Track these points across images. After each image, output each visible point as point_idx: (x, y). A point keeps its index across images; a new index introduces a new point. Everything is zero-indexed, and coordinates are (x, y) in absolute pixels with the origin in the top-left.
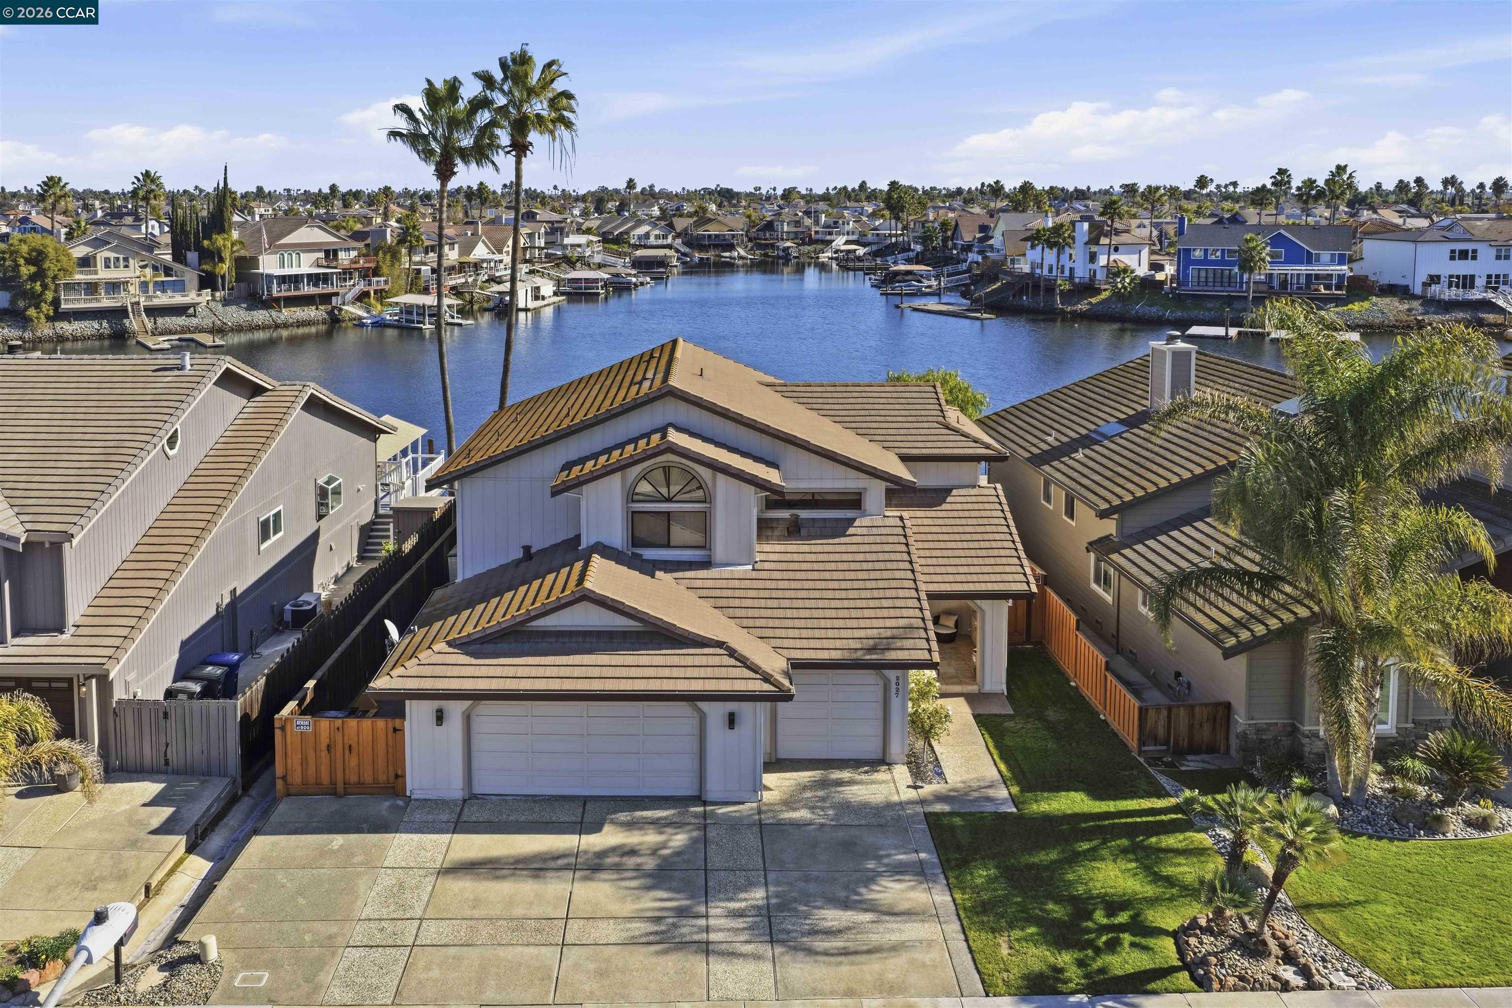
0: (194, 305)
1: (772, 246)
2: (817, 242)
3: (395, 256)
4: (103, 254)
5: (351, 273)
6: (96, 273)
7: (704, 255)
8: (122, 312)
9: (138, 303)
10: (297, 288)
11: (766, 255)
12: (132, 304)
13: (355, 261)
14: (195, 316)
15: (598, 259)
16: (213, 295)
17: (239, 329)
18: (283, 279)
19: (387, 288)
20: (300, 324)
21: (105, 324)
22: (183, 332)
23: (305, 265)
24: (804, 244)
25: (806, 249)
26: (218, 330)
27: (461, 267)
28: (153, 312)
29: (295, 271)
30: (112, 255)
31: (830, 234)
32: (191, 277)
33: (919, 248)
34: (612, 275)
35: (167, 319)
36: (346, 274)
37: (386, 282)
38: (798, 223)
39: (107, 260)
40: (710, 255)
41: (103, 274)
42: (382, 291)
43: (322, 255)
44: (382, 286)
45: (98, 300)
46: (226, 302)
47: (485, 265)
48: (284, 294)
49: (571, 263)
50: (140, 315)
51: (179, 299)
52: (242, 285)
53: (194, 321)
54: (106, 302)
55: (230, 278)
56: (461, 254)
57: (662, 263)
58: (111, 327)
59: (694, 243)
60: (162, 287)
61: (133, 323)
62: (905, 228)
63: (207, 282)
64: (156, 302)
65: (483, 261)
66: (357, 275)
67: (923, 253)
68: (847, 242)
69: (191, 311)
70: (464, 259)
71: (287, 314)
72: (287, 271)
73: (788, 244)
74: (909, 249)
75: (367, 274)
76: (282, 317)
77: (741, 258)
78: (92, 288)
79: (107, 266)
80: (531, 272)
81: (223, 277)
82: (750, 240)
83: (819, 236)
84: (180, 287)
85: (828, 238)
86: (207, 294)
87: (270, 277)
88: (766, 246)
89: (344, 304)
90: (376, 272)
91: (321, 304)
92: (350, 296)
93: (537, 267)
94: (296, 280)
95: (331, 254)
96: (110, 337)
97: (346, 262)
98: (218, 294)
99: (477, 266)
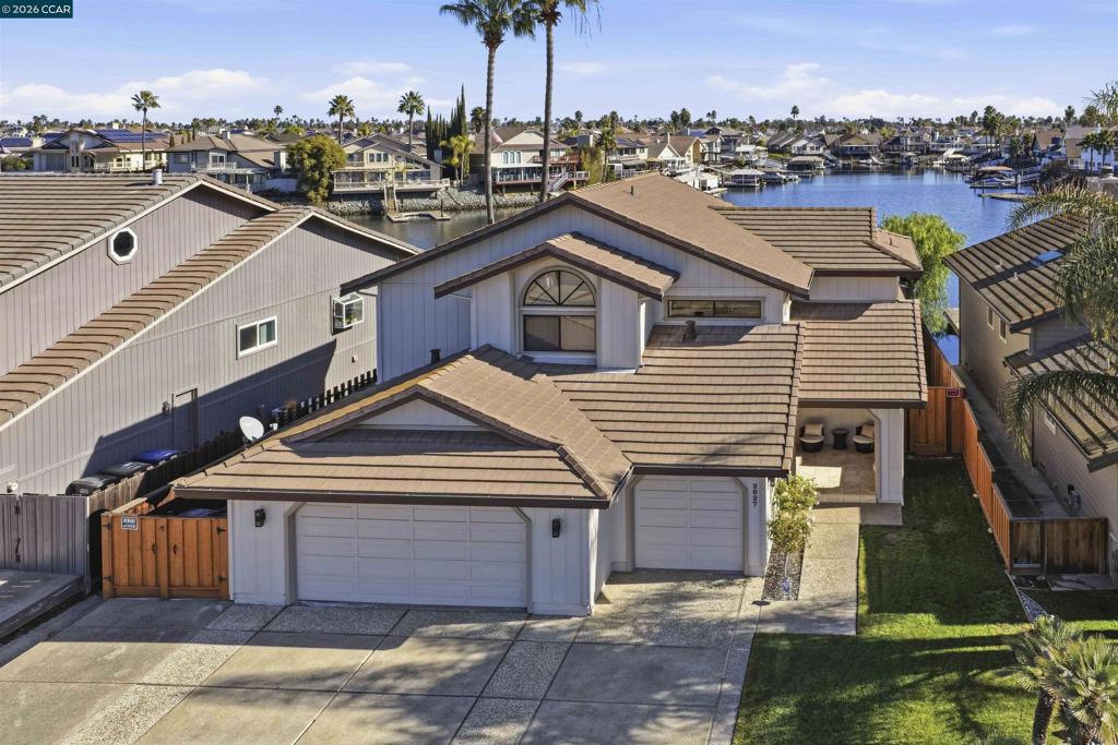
0: (436, 190)
1: (898, 155)
2: (933, 152)
3: (594, 155)
4: (368, 152)
5: (560, 169)
6: (363, 165)
7: (846, 162)
8: (379, 195)
9: (392, 188)
10: (516, 179)
11: (893, 162)
12: (388, 189)
13: (562, 159)
14: (436, 198)
15: (762, 163)
16: (452, 183)
17: (469, 208)
18: (506, 171)
19: (587, 179)
20: (517, 205)
21: (367, 203)
22: (425, 209)
23: (526, 160)
24: (922, 154)
25: (925, 157)
26: (454, 209)
27: (650, 166)
28: (402, 195)
29: (516, 165)
30: (375, 152)
31: (942, 146)
32: (435, 169)
33: (1006, 156)
34: (767, 173)
35: (415, 200)
36: (556, 168)
37: (586, 175)
38: (918, 139)
39: (372, 155)
40: (852, 162)
41: (368, 166)
42: (583, 181)
43: (538, 154)
44: (583, 178)
45: (363, 186)
46: (461, 188)
47: (670, 165)
48: (505, 182)
49: (740, 165)
50: (393, 197)
51: (423, 185)
52: (475, 176)
53: (435, 202)
54: (369, 187)
55: (466, 168)
56: (650, 155)
57: (809, 166)
58: (371, 206)
59: (839, 153)
60: (414, 176)
61: (385, 203)
62: (997, 142)
63: (448, 172)
64: (406, 187)
65: (668, 162)
66: (563, 170)
67: (1009, 159)
68: (955, 153)
69: (433, 195)
70: (654, 159)
71: (508, 198)
72: (509, 165)
73: (910, 154)
74: (1001, 158)
75: (570, 169)
76: (504, 200)
77: (874, 164)
78: (358, 176)
79: (372, 160)
80: (706, 171)
81: (459, 170)
82: (882, 151)
83: (935, 149)
84: (426, 176)
85: (941, 149)
86: (446, 183)
87: (494, 170)
88: (893, 156)
89: (552, 191)
90: (579, 167)
91: (535, 190)
92: (557, 185)
93: (711, 167)
94: (516, 171)
95: (544, 153)
96: (369, 213)
97: (556, 160)
98: (455, 182)
99: (662, 165)
